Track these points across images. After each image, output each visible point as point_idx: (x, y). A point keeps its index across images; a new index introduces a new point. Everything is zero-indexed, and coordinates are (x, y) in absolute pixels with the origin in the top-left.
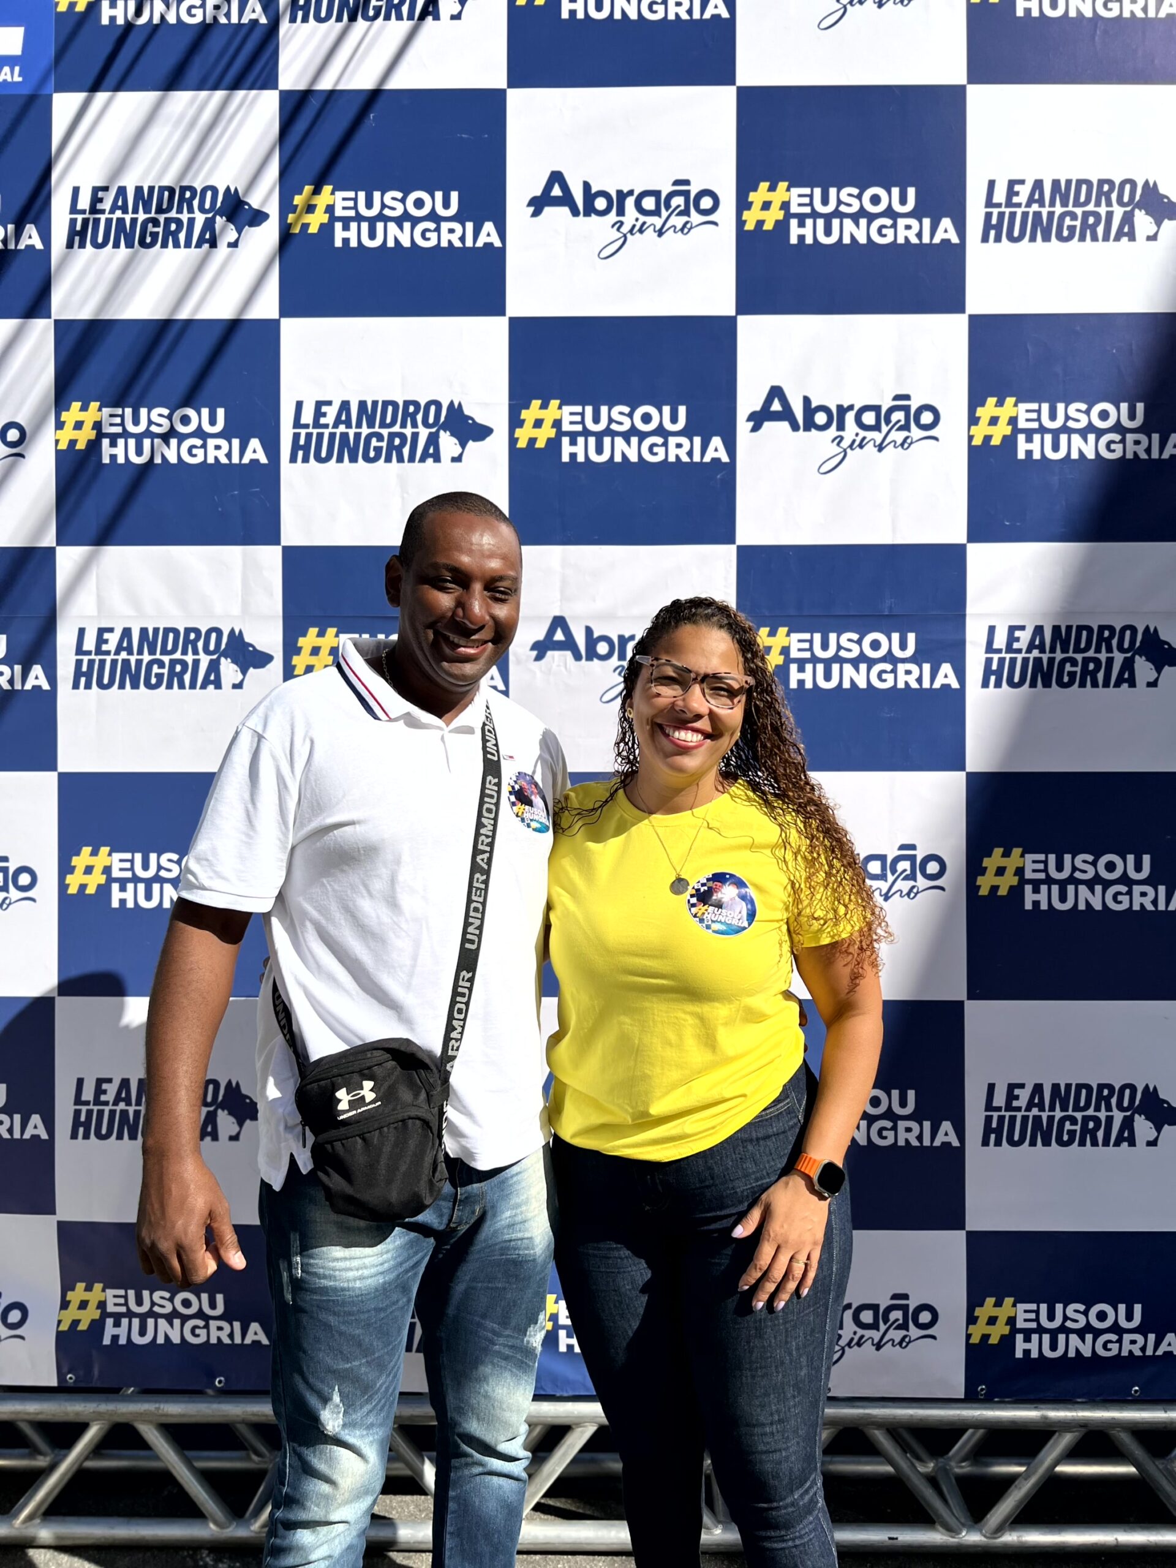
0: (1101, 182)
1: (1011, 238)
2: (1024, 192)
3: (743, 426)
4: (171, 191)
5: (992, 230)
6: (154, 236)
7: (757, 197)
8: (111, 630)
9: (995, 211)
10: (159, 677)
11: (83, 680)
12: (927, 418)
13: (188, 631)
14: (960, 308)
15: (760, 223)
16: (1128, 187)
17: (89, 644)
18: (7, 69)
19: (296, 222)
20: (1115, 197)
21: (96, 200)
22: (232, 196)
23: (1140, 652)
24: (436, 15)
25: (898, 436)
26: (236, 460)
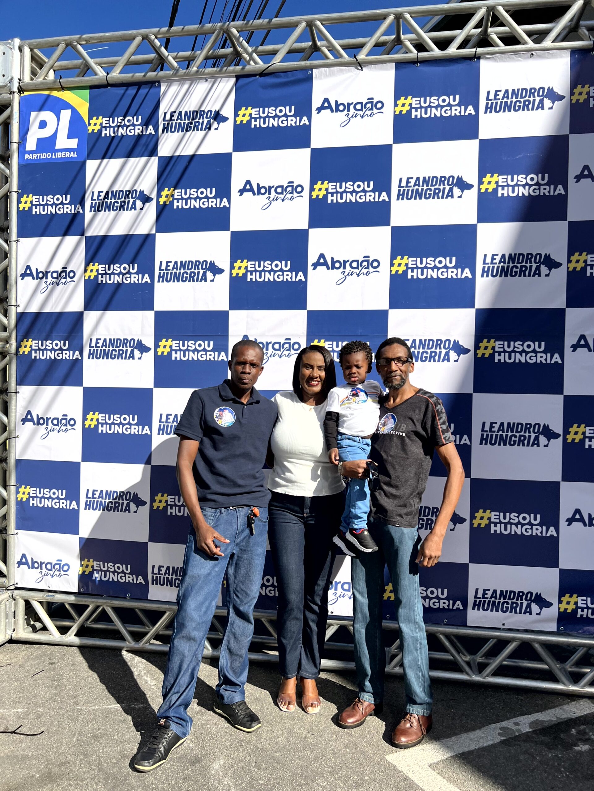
0: (441, 177)
1: (407, 199)
2: (413, 182)
3: (310, 268)
4: (122, 191)
5: (401, 196)
6: (117, 207)
7: (317, 187)
8: (100, 339)
9: (402, 189)
10: (115, 355)
11: (91, 356)
12: (375, 264)
13: (124, 339)
14: (388, 224)
15: (318, 196)
16: (451, 179)
17: (93, 344)
18: (72, 153)
19: (162, 200)
20: (446, 182)
21: (99, 195)
22: (142, 193)
23: (452, 349)
24: (210, 129)
25: (365, 271)
26: (140, 282)
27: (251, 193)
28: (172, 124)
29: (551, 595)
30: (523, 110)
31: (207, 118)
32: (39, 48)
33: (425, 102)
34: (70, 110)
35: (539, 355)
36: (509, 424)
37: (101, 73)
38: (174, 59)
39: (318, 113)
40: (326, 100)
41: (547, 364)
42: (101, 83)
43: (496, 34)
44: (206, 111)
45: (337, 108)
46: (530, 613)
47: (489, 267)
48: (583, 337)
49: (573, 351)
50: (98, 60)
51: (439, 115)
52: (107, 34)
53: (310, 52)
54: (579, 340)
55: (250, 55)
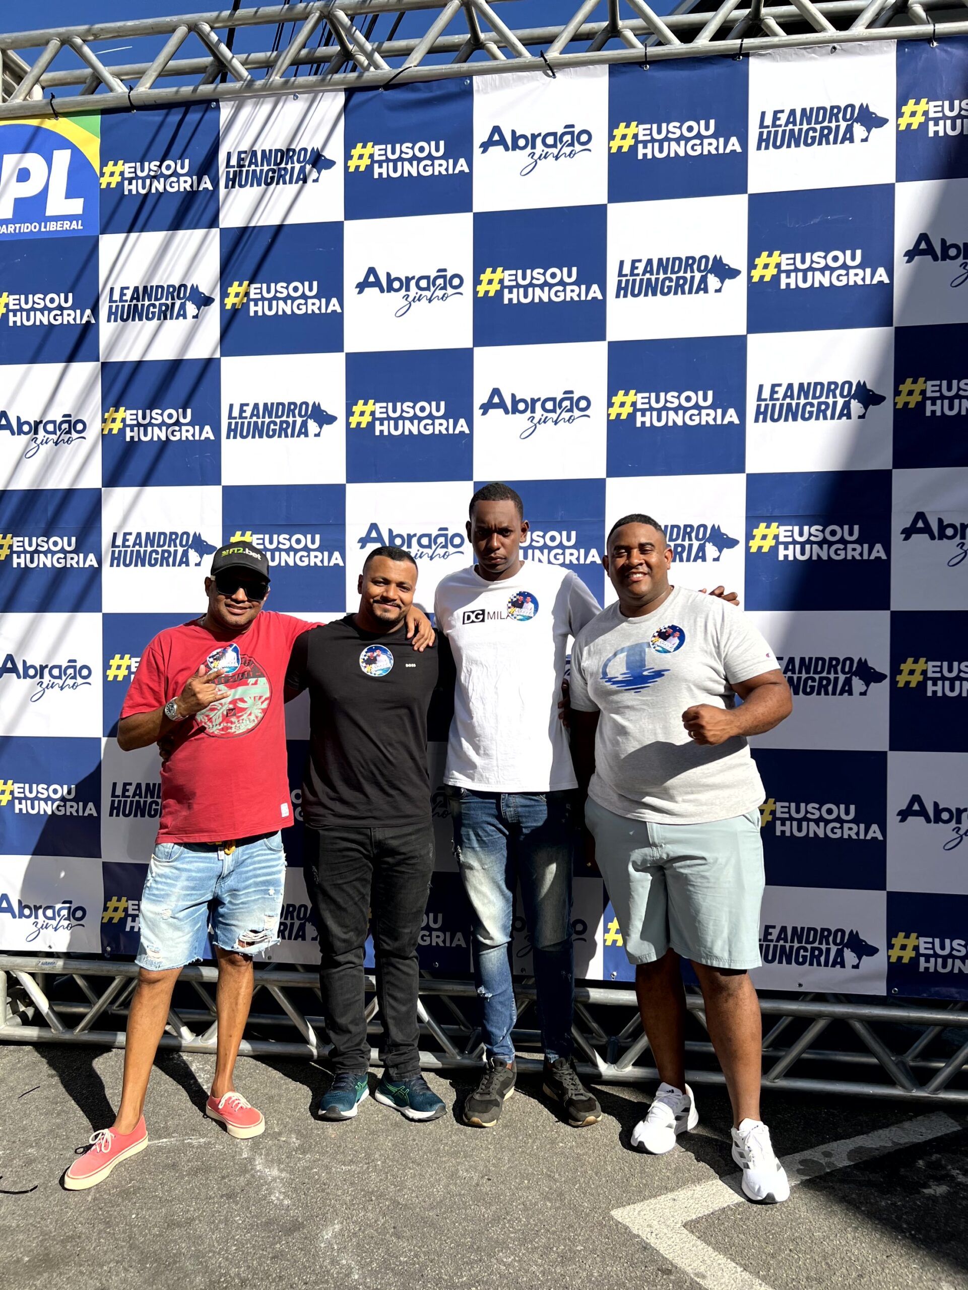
0: (688, 258)
1: (633, 295)
2: (641, 267)
3: (477, 412)
4: (162, 287)
5: (622, 290)
6: (153, 313)
7: (485, 277)
8: (130, 534)
9: (624, 279)
10: (156, 559)
11: (116, 562)
12: (583, 404)
13: (171, 534)
14: (602, 338)
15: (487, 292)
16: (704, 261)
17: (119, 542)
18: (75, 222)
19: (229, 302)
20: (695, 267)
21: (122, 294)
22: (195, 289)
23: (709, 540)
24: (305, 181)
25: (566, 415)
26: (197, 438)
27: (377, 289)
28: (241, 172)
29: (876, 935)
30: (820, 143)
31: (299, 161)
32: (14, 49)
33: (659, 132)
34: (69, 152)
35: (850, 546)
36: (802, 660)
37: (120, 88)
38: (243, 64)
39: (484, 152)
40: (496, 129)
41: (862, 561)
42: (119, 105)
43: (775, 17)
44: (297, 150)
45: (515, 143)
46: (843, 966)
47: (767, 406)
48: (920, 516)
49: (906, 539)
50: (116, 68)
51: (682, 153)
52: (130, 23)
53: (469, 52)
54: (915, 521)
55: (369, 56)
